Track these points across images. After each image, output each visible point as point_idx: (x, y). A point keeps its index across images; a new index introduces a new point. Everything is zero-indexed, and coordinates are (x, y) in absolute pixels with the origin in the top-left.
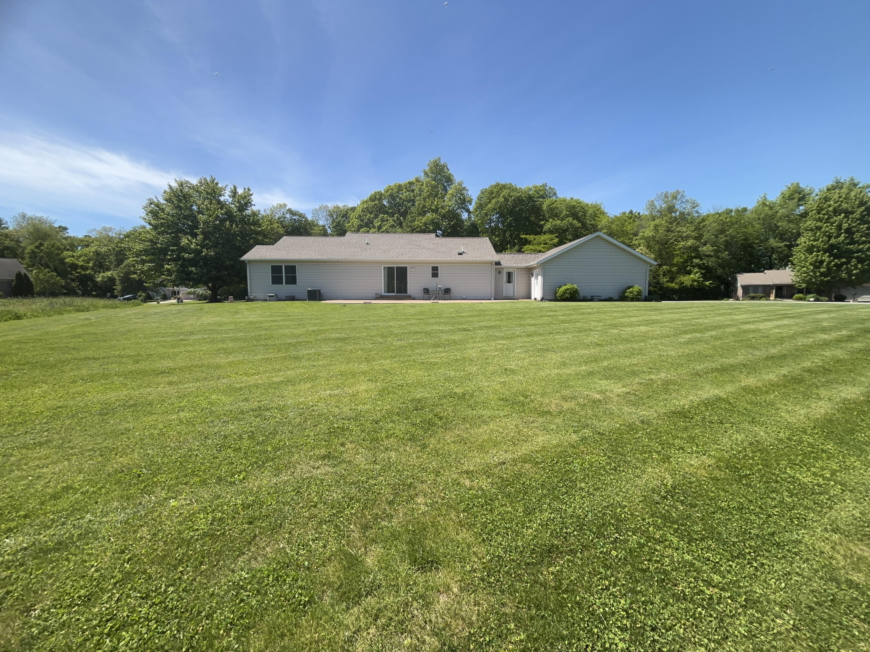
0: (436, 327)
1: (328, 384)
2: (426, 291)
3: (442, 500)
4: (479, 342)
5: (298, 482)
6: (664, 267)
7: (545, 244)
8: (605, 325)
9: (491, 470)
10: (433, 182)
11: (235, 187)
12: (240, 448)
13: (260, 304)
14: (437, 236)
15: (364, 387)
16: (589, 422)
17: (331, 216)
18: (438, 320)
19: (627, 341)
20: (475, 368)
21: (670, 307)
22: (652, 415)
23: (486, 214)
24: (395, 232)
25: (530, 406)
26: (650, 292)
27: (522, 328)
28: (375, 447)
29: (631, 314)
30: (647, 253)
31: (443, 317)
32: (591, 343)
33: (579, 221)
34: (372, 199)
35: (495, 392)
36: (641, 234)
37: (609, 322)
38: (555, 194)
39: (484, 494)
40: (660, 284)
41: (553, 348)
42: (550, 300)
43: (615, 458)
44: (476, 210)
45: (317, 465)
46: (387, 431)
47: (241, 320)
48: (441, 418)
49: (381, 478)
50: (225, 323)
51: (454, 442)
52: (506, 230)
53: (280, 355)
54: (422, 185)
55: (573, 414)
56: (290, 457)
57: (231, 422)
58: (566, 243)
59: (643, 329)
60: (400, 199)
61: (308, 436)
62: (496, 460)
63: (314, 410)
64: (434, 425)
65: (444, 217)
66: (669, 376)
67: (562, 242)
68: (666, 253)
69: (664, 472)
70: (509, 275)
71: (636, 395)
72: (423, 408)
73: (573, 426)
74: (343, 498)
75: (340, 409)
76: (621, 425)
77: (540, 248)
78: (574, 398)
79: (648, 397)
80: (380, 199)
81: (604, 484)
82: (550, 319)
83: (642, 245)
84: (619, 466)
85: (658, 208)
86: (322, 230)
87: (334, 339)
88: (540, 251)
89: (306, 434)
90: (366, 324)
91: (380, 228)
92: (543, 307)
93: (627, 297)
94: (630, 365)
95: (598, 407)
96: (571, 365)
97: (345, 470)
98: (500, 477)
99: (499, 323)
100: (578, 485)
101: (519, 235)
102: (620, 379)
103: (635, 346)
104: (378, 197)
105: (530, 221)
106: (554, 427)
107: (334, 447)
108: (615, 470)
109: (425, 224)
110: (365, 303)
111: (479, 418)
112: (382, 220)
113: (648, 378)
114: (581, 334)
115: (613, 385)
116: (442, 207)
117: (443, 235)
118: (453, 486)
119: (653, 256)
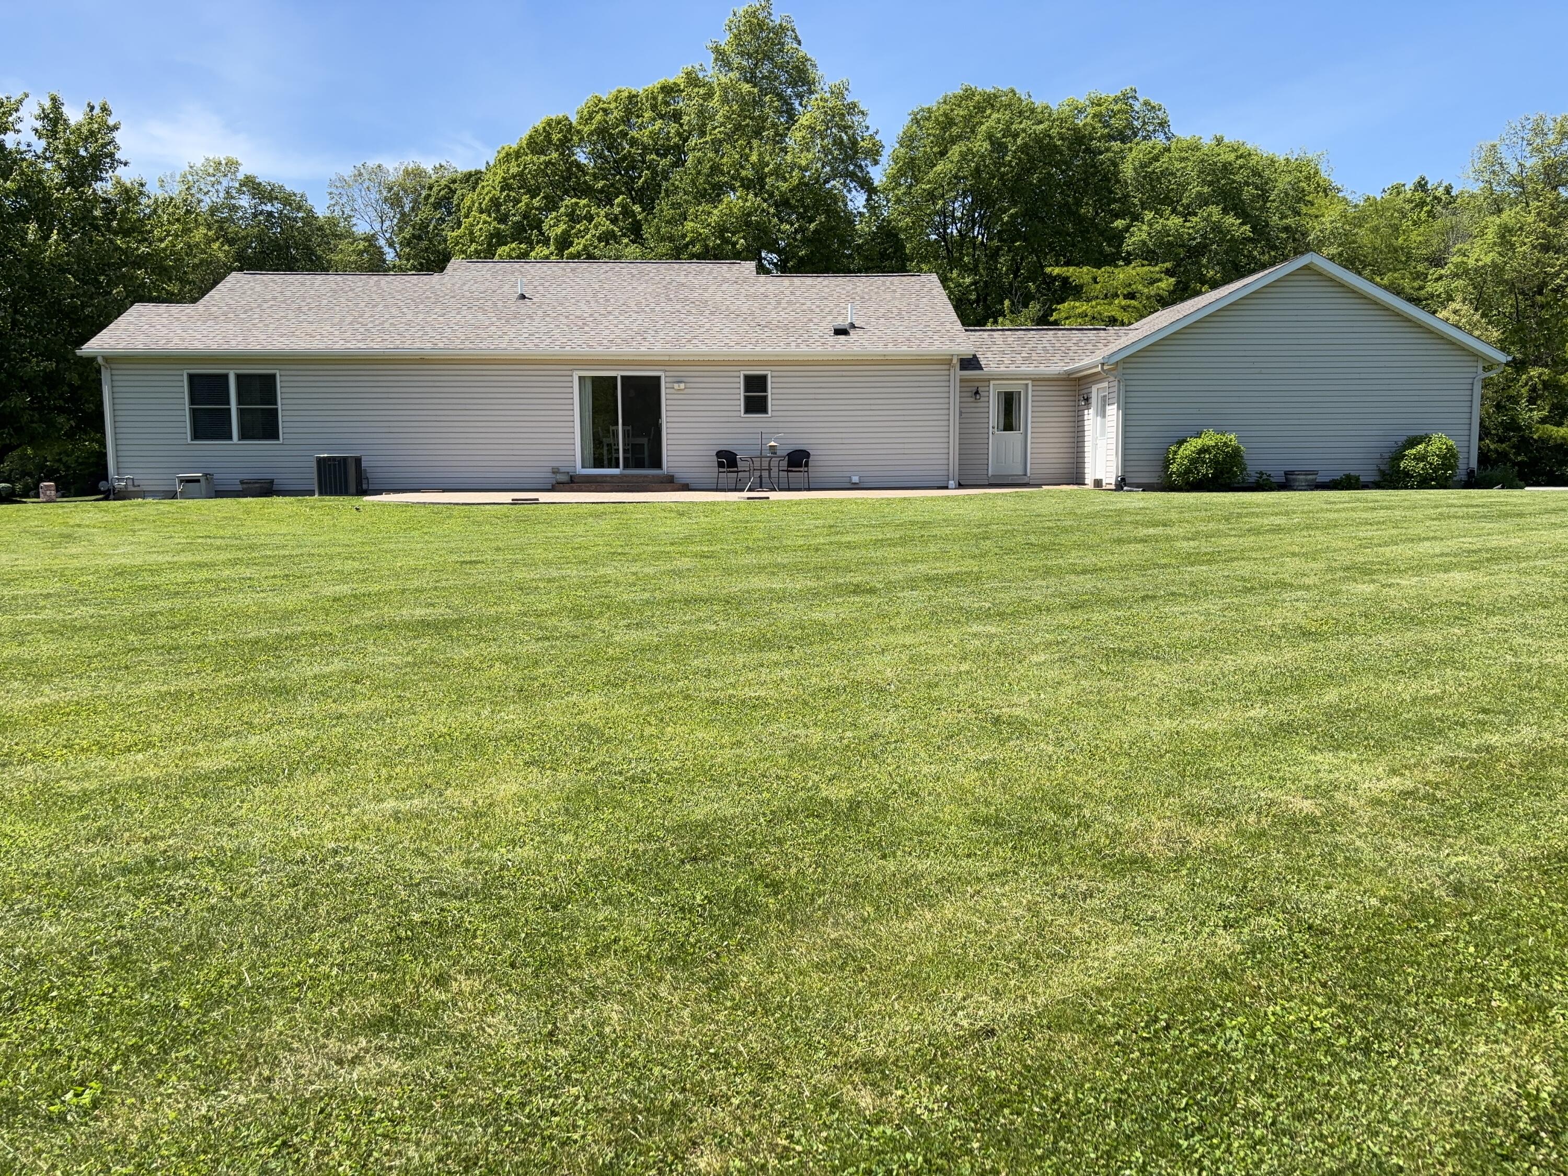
0: (759, 582)
1: (389, 779)
2: (727, 459)
3: (780, 1158)
4: (906, 628)
5: (284, 1112)
6: (1534, 372)
7: (1131, 296)
8: (1330, 569)
9: (945, 1055)
10: (746, 87)
11: (54, 100)
12: (80, 1002)
13: (151, 507)
14: (762, 269)
15: (514, 788)
16: (1276, 892)
17: (395, 202)
18: (766, 558)
19: (1407, 619)
20: (893, 717)
21: (1552, 505)
22: (1492, 865)
23: (931, 196)
24: (618, 258)
25: (1079, 842)
26: (1483, 458)
27: (1052, 581)
28: (551, 989)
29: (1419, 530)
30: (1475, 325)
31: (785, 548)
32: (1284, 627)
33: (1244, 215)
34: (539, 144)
35: (961, 797)
36: (1456, 259)
37: (1344, 559)
38: (1163, 124)
39: (923, 1135)
40: (1519, 428)
41: (1157, 646)
42: (1147, 488)
43: (1366, 1010)
44: (895, 180)
45: (350, 1050)
46: (593, 932)
47: (84, 562)
48: (775, 887)
49: (574, 1091)
50: (26, 575)
51: (818, 967)
52: (999, 248)
53: (222, 680)
54: (709, 95)
55: (1224, 864)
56: (255, 1029)
57: (49, 913)
58: (1198, 293)
59: (1460, 578)
60: (633, 142)
61: (321, 954)
62: (965, 1023)
63: (340, 867)
64: (754, 908)
65: (783, 204)
66: (1547, 736)
67: (1186, 288)
68: (1541, 322)
69: (1530, 1055)
70: (1009, 402)
71: (1433, 800)
72: (714, 854)
73: (1222, 906)
74: (440, 1160)
75: (431, 861)
76: (1384, 900)
77: (1113, 310)
78: (1225, 812)
79: (1477, 807)
80: (564, 145)
81: (1326, 1096)
82: (1147, 550)
83: (1459, 297)
84: (1379, 1037)
85: (1514, 170)
86: (366, 250)
87: (408, 626)
88: (1113, 321)
89: (314, 947)
90: (520, 574)
91: (564, 243)
92: (1121, 512)
93: (1407, 474)
94: (1414, 701)
95: (1305, 842)
96: (1216, 702)
97: (449, 1066)
98: (977, 1080)
99: (971, 565)
100: (1241, 1104)
101: (1042, 267)
102: (1382, 746)
103: (1431, 636)
104: (556, 137)
105: (1079, 220)
106: (1159, 908)
107: (411, 989)
108: (1367, 1051)
109: (721, 230)
110: (515, 502)
111: (906, 883)
112: (573, 218)
113: (1475, 743)
114: (1251, 599)
115: (1355, 767)
116: (778, 173)
117: (784, 268)
118: (818, 1108)
119: (1496, 334)
